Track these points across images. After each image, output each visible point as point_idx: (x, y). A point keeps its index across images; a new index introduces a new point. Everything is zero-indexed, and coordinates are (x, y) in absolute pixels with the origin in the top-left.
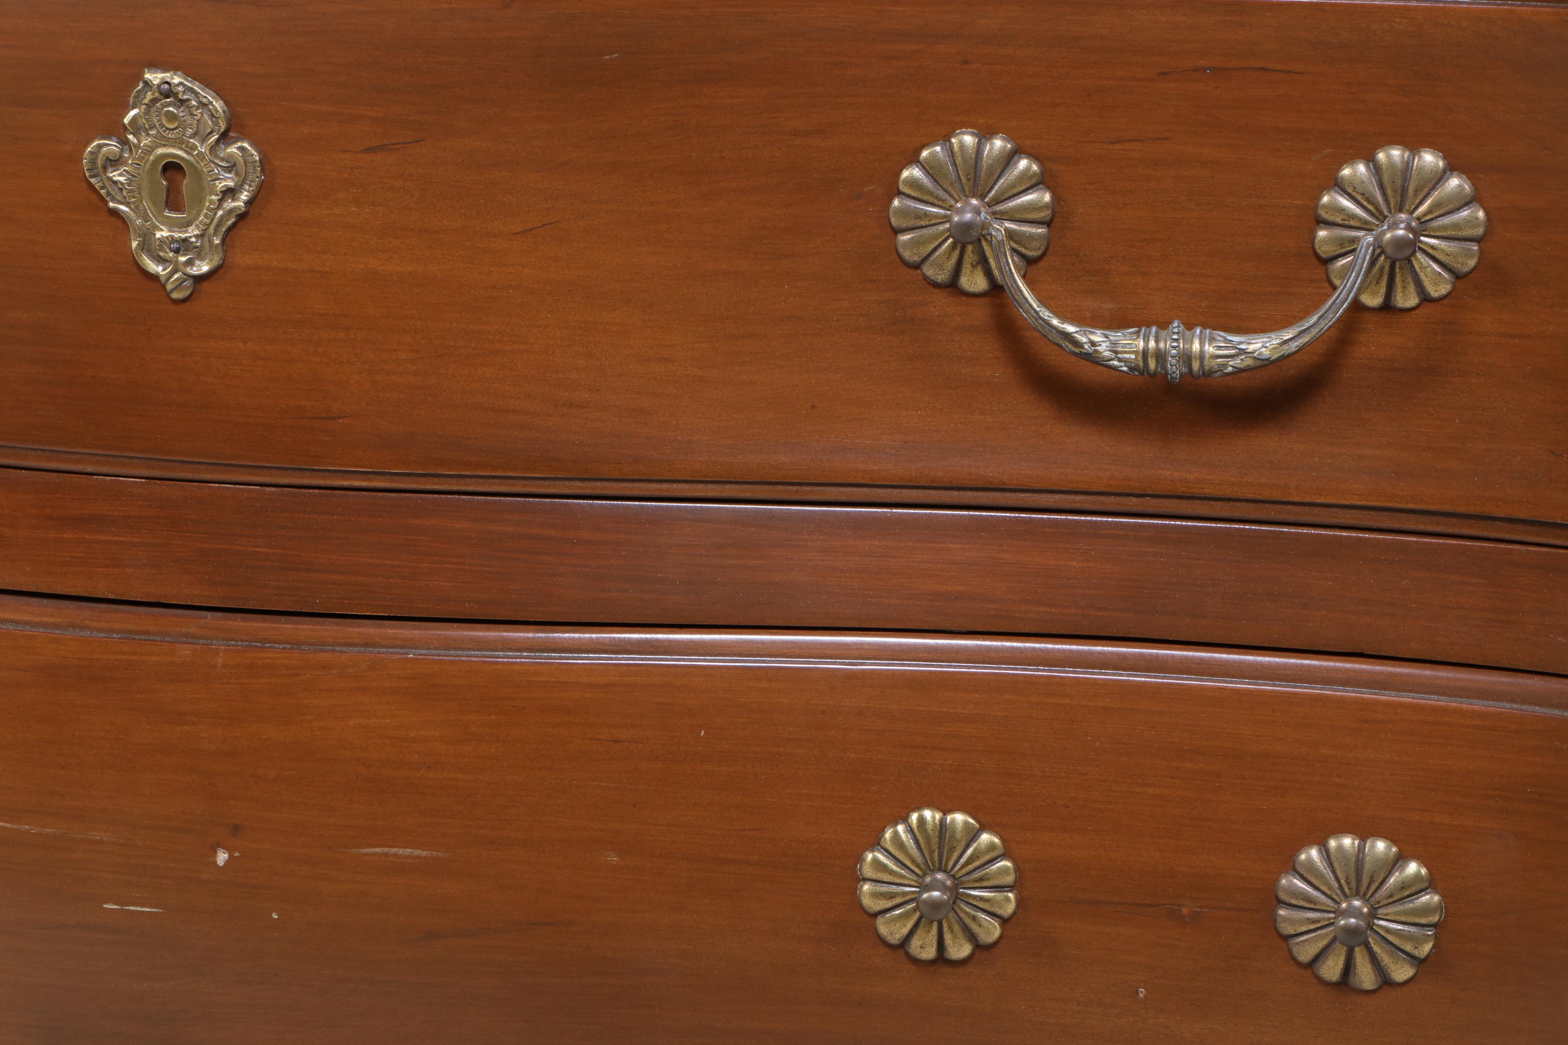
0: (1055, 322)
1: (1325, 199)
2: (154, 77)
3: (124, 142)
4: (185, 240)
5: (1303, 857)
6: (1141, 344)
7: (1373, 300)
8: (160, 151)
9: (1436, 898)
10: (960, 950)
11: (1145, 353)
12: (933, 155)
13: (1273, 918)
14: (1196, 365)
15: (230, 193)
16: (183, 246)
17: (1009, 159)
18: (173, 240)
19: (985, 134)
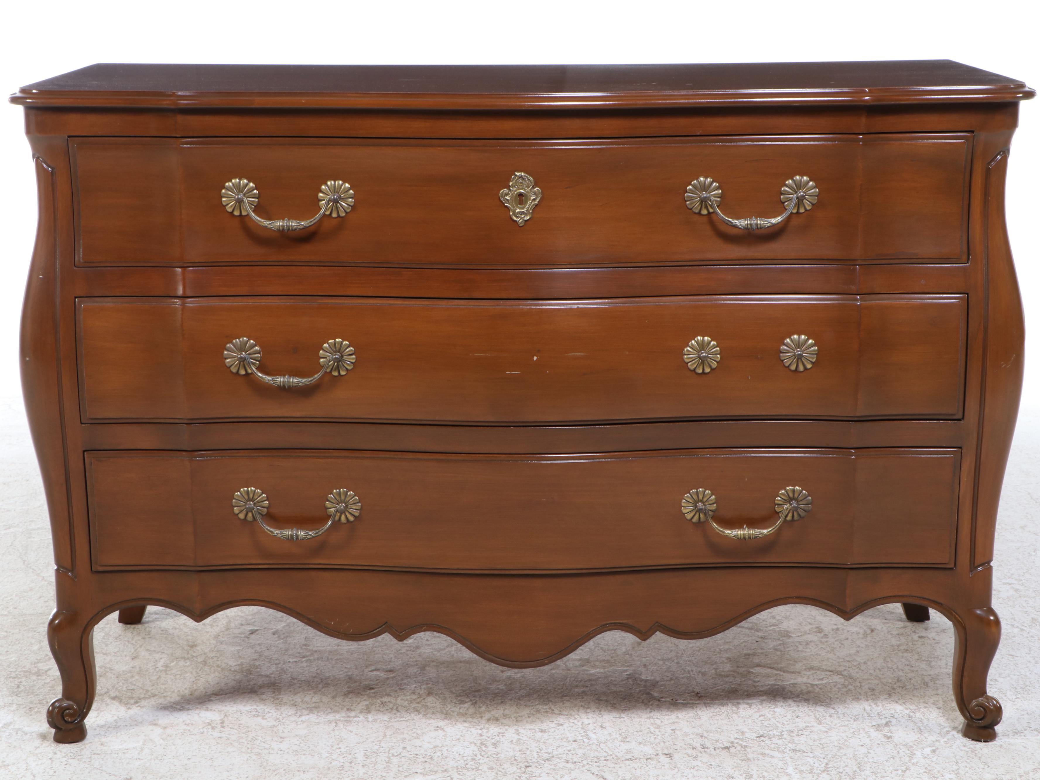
0: (726, 218)
1: (783, 189)
2: (518, 174)
3: (510, 190)
4: (523, 212)
5: (786, 341)
6: (746, 222)
7: (795, 211)
8: (518, 191)
9: (816, 348)
10: (707, 370)
11: (747, 224)
12: (694, 183)
13: (779, 356)
14: (759, 226)
15: (534, 200)
16: (523, 213)
17: (711, 183)
18: (520, 212)
19: (706, 178)
